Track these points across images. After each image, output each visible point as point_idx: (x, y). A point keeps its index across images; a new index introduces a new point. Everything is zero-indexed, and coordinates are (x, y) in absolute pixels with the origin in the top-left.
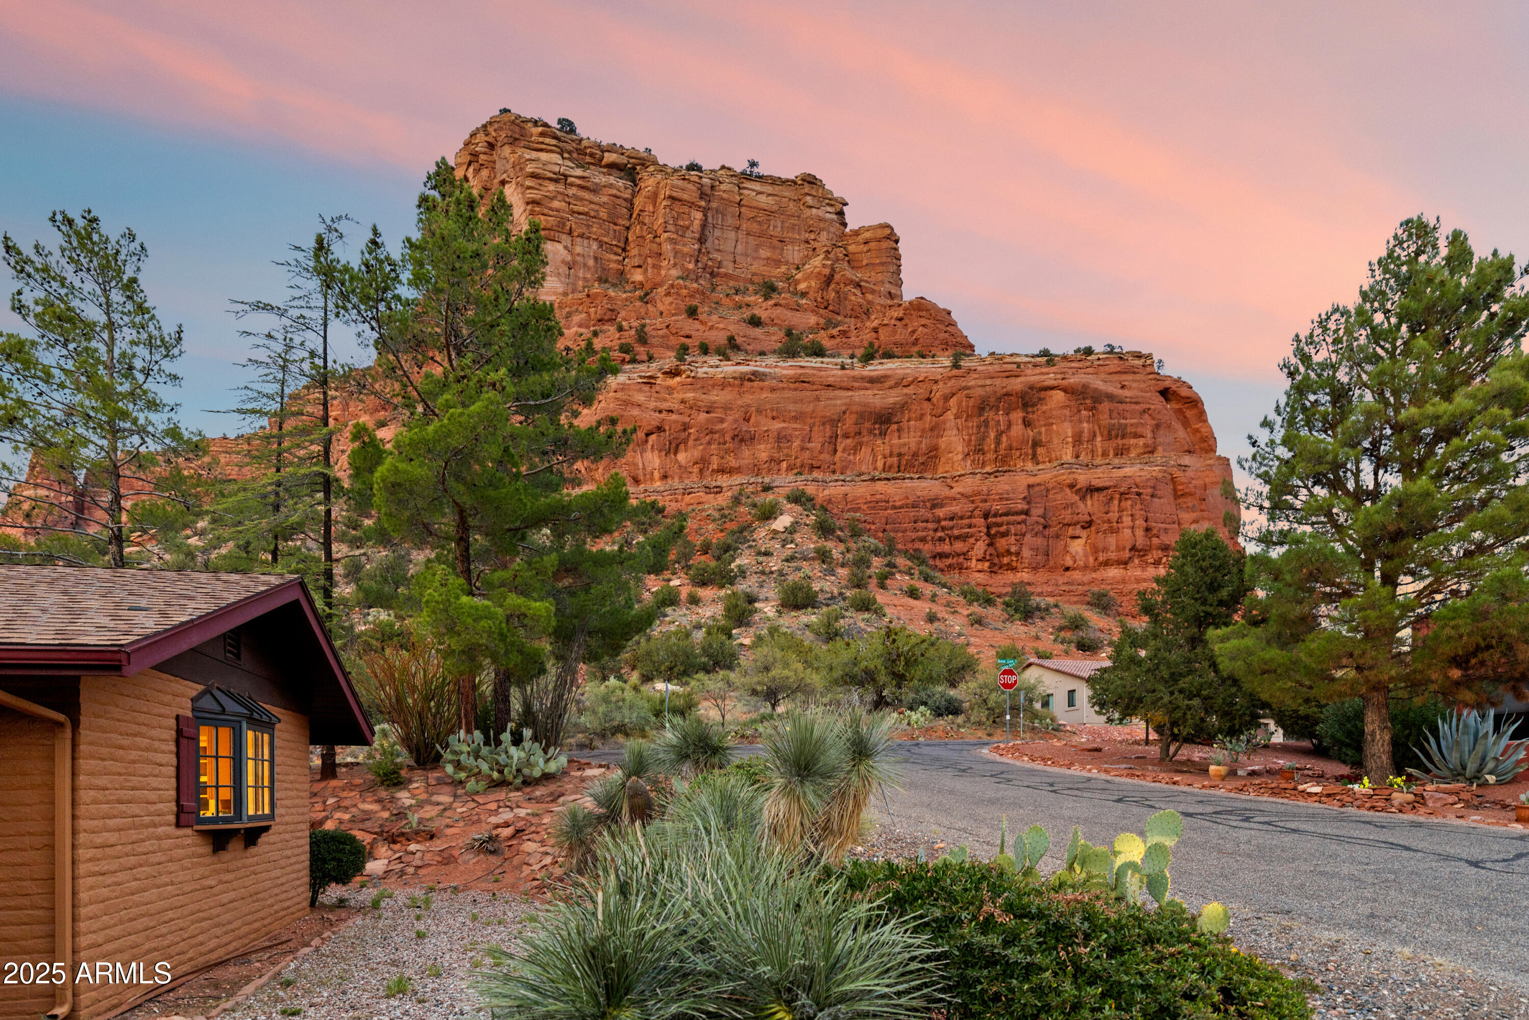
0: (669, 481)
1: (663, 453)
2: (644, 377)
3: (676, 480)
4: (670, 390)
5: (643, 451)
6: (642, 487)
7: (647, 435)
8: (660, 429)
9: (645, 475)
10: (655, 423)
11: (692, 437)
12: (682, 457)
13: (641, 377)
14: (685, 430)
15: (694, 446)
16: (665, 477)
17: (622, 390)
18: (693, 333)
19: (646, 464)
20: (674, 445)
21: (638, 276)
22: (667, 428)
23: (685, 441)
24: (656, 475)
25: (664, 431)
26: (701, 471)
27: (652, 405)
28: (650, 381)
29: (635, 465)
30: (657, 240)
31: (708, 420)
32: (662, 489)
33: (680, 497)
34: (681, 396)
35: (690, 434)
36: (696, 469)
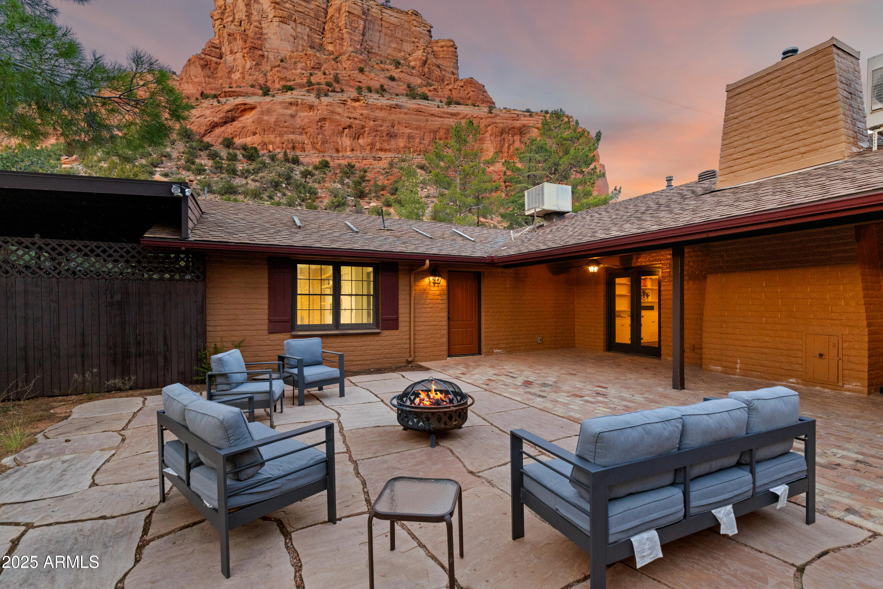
0: (355, 152)
1: (352, 139)
2: (341, 100)
3: (359, 152)
4: (355, 108)
5: (342, 136)
6: (340, 154)
7: (344, 129)
8: (350, 127)
9: (342, 148)
10: (348, 124)
11: (366, 132)
12: (361, 141)
13: (340, 100)
14: (363, 128)
15: (368, 137)
16: (352, 150)
17: (330, 105)
18: (362, 81)
19: (343, 143)
20: (357, 135)
21: (330, 48)
22: (354, 126)
23: (363, 134)
24: (348, 148)
25: (352, 128)
26: (371, 149)
27: (346, 114)
28: (344, 103)
29: (337, 143)
30: (341, 31)
31: (375, 125)
32: (351, 156)
33: (361, 161)
34: (361, 112)
35: (365, 131)
36: (368, 148)
